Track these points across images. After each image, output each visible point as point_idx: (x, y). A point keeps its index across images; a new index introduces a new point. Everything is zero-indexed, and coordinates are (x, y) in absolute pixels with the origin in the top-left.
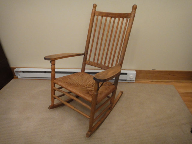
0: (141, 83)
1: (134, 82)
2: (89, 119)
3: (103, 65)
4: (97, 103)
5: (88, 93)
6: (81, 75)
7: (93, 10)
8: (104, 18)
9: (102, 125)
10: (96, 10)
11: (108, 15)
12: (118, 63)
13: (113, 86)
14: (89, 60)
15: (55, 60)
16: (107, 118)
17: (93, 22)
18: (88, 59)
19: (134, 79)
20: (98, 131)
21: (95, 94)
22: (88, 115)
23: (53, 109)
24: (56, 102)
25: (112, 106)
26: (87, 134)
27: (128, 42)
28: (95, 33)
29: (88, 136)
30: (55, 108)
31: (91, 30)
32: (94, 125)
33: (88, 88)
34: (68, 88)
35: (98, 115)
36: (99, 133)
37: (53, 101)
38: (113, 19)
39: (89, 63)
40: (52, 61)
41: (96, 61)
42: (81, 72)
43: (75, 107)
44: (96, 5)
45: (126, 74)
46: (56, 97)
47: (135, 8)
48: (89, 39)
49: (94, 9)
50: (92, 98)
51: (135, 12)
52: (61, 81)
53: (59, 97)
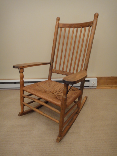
0: (102, 88)
1: (96, 88)
2: (59, 123)
3: (68, 72)
4: (66, 107)
5: (56, 98)
6: (48, 82)
7: (56, 22)
8: (67, 29)
9: (71, 129)
10: (60, 23)
11: (71, 26)
12: (83, 69)
13: (80, 91)
14: (55, 69)
15: (23, 68)
16: (75, 122)
17: (57, 33)
18: (53, 68)
19: (96, 85)
20: (67, 135)
21: (65, 97)
22: (57, 120)
23: (22, 116)
24: (26, 109)
25: (79, 110)
26: (57, 139)
27: (91, 48)
28: (59, 44)
29: (59, 141)
30: (25, 115)
31: (56, 41)
32: (63, 129)
33: (55, 94)
34: (36, 94)
35: (67, 120)
36: (68, 138)
37: (23, 108)
38: (76, 29)
39: (55, 71)
40: (20, 69)
41: (61, 69)
42: (48, 80)
43: (44, 113)
44: (59, 18)
45: (88, 81)
46: (25, 104)
47: (96, 16)
48: (54, 49)
49: (58, 21)
50: (61, 102)
51: (97, 20)
52: (29, 88)
53: (28, 103)
